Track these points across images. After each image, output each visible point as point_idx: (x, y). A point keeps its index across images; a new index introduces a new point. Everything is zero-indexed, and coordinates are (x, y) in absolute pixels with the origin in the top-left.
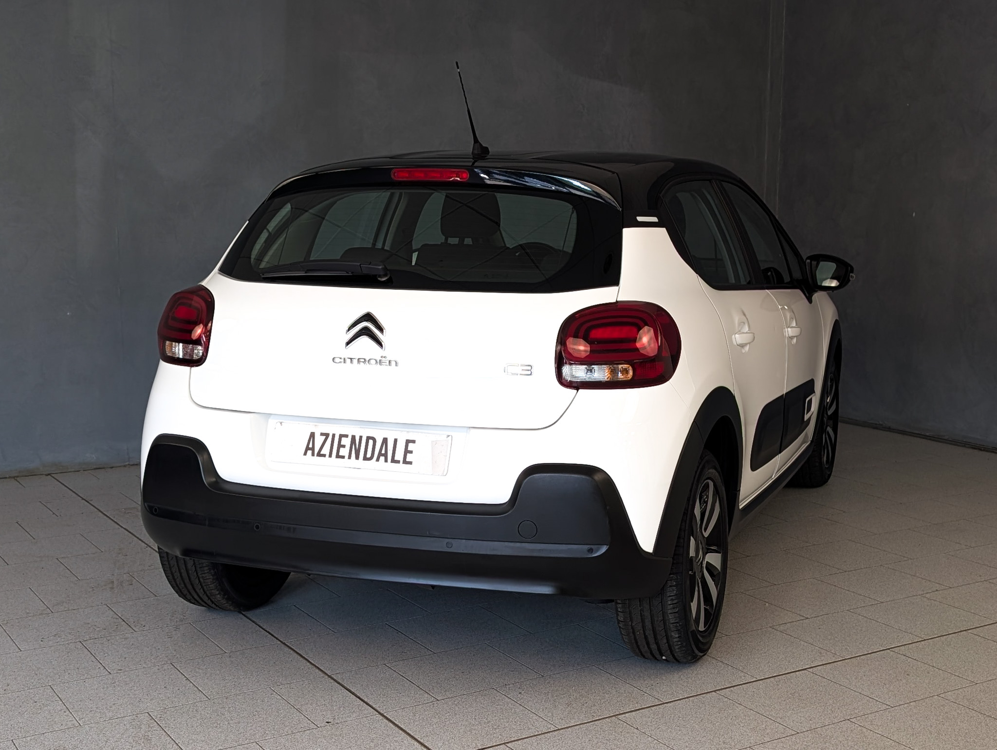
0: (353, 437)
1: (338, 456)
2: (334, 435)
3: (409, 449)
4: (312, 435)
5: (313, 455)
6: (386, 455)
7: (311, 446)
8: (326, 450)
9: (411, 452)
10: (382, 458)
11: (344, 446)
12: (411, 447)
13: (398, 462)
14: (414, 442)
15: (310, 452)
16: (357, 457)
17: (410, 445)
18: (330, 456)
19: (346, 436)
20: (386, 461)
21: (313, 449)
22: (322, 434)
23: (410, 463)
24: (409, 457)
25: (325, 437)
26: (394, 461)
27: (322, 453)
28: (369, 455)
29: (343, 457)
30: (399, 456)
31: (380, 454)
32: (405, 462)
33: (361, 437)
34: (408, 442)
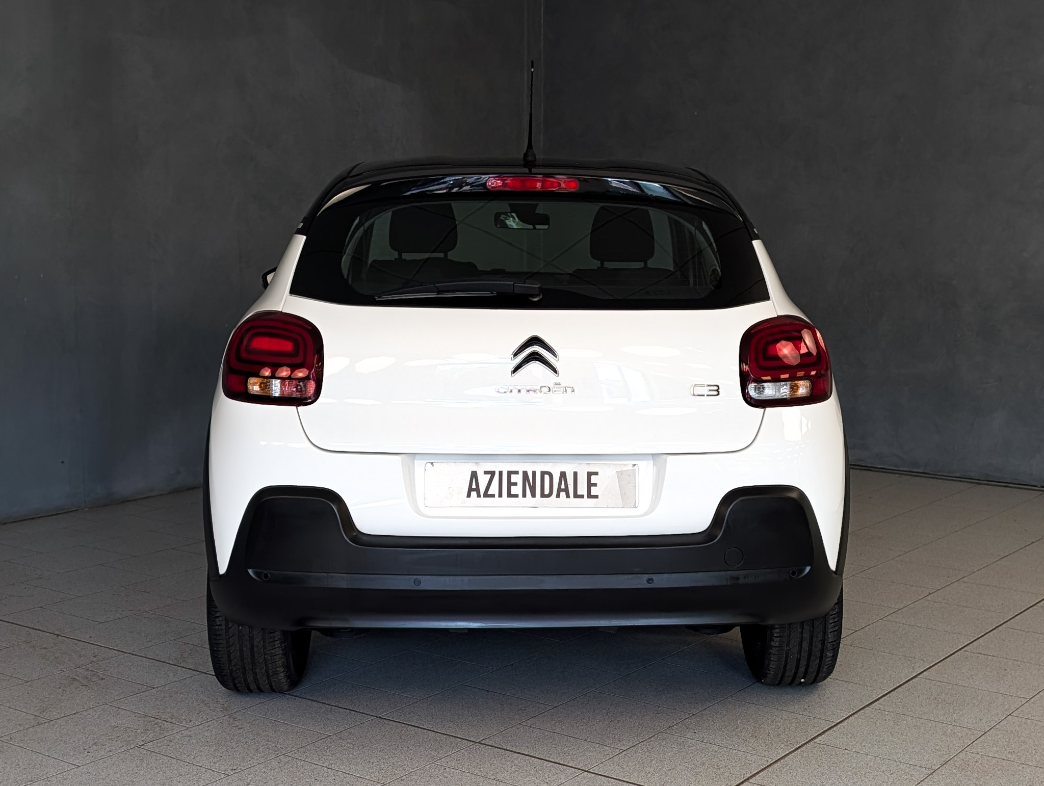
0: (525, 474)
1: (510, 495)
2: (501, 473)
3: (592, 482)
4: (474, 475)
5: (479, 496)
6: (566, 490)
7: (474, 486)
8: (494, 489)
9: (595, 485)
10: (563, 494)
11: (515, 484)
12: (594, 479)
13: (582, 496)
14: (596, 474)
15: (474, 494)
16: (533, 495)
17: (593, 477)
18: (500, 495)
19: (517, 473)
21: (477, 490)
22: (486, 473)
23: (596, 497)
24: (594, 491)
25: (490, 475)
26: (576, 496)
27: (489, 493)
28: (547, 492)
29: (516, 496)
30: (582, 490)
31: (560, 490)
32: (590, 496)
33: (534, 473)
34: (590, 474)
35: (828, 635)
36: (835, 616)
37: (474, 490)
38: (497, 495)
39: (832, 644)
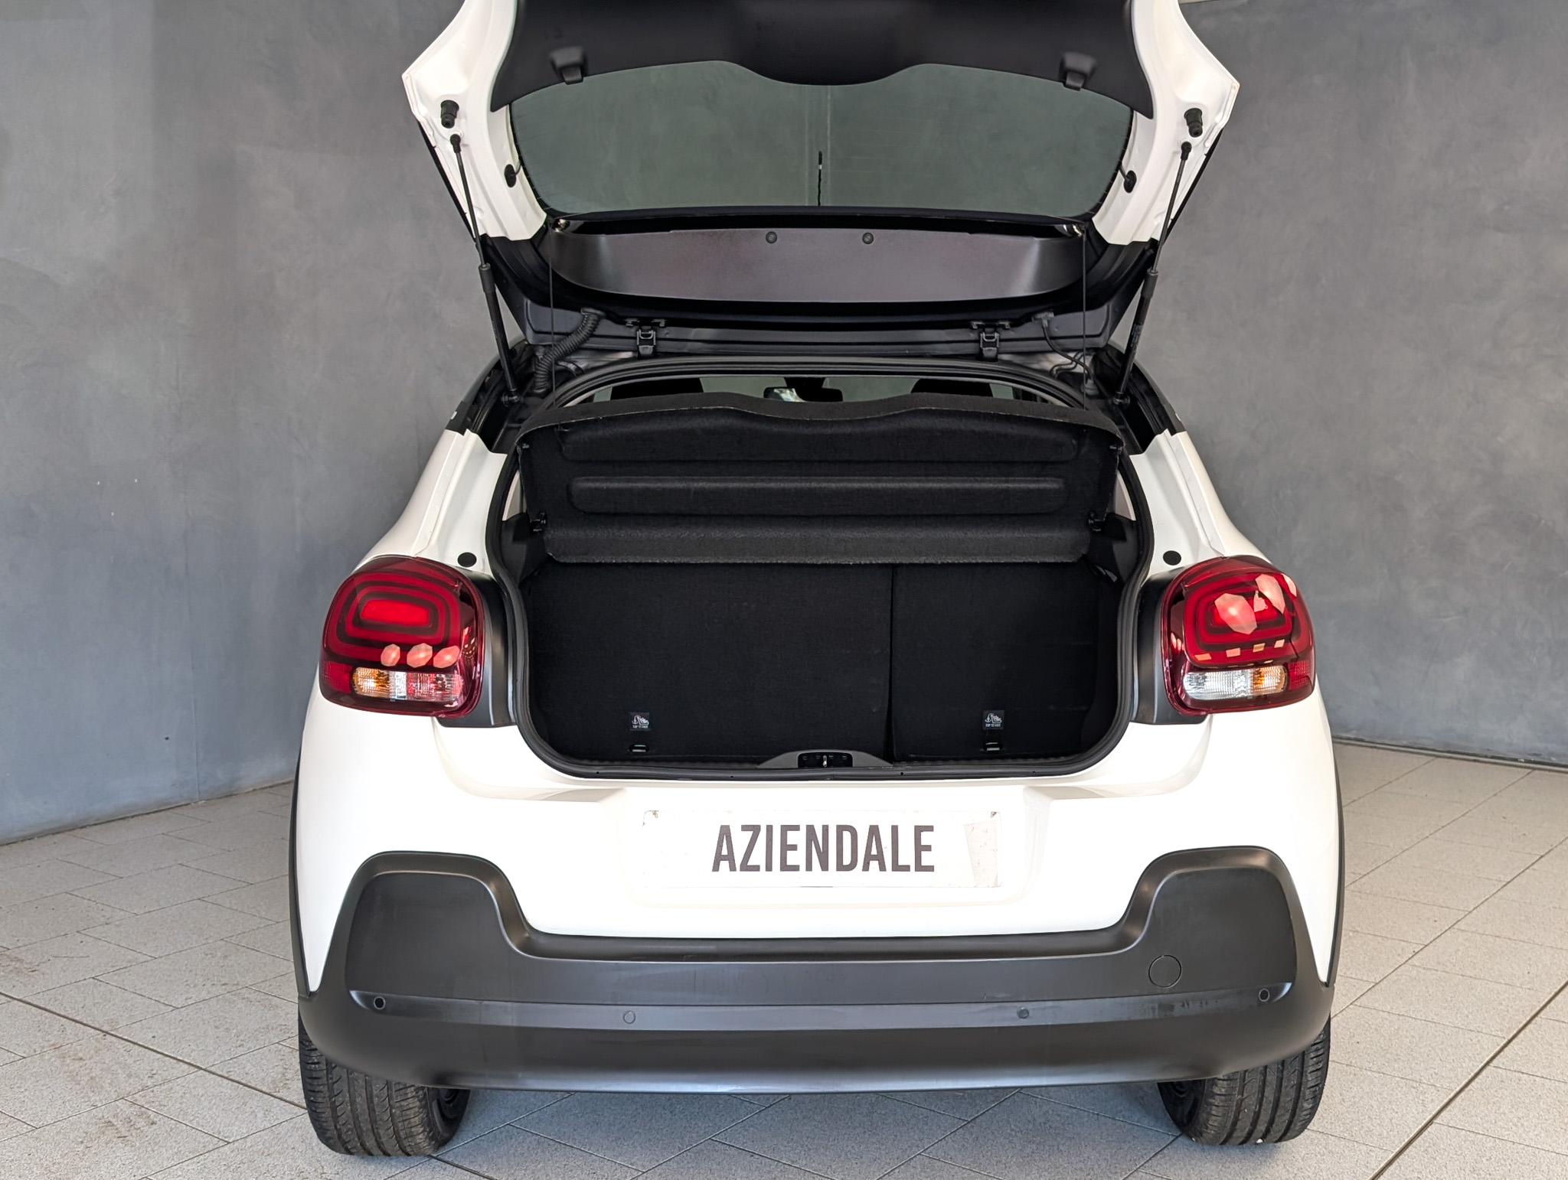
0: (811, 830)
1: (785, 867)
2: (770, 829)
3: (923, 843)
4: (725, 832)
5: (733, 868)
6: (880, 858)
7: (725, 852)
8: (758, 857)
9: (928, 848)
10: (874, 865)
11: (794, 848)
12: (926, 838)
13: (907, 868)
14: (930, 829)
15: (724, 865)
16: (825, 866)
17: (924, 835)
18: (769, 868)
19: (796, 828)
20: (882, 868)
21: (730, 858)
22: (745, 828)
23: (930, 869)
24: (927, 859)
25: (750, 833)
26: (897, 867)
27: (751, 863)
28: (847, 860)
29: (796, 868)
30: (907, 857)
31: (869, 858)
32: (920, 867)
33: (825, 829)
34: (919, 830)
35: (1306, 1076)
36: (1319, 1046)
37: (724, 858)
38: (763, 867)
39: (1312, 1089)
